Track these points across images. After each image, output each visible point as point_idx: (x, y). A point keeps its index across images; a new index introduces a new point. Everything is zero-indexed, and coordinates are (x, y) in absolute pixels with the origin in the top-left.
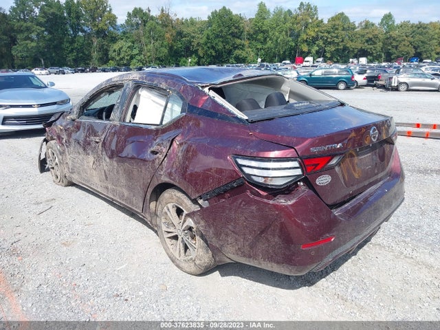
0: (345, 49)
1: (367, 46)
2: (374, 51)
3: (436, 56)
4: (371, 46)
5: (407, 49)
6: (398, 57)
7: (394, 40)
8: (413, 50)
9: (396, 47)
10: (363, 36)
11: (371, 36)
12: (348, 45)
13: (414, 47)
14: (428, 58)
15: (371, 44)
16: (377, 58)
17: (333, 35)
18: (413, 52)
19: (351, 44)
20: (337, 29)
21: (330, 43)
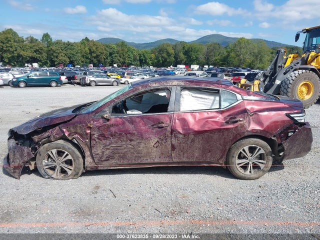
0: (19, 56)
1: (35, 55)
2: (42, 59)
3: (82, 63)
4: (39, 55)
5: (64, 58)
6: (59, 63)
7: (54, 52)
8: (68, 59)
9: (57, 57)
10: (31, 48)
11: (38, 48)
12: (21, 54)
13: (68, 57)
14: (78, 64)
15: (38, 54)
16: (45, 64)
17: (8, 45)
18: (68, 60)
19: (24, 52)
20: (10, 41)
21: (5, 51)
